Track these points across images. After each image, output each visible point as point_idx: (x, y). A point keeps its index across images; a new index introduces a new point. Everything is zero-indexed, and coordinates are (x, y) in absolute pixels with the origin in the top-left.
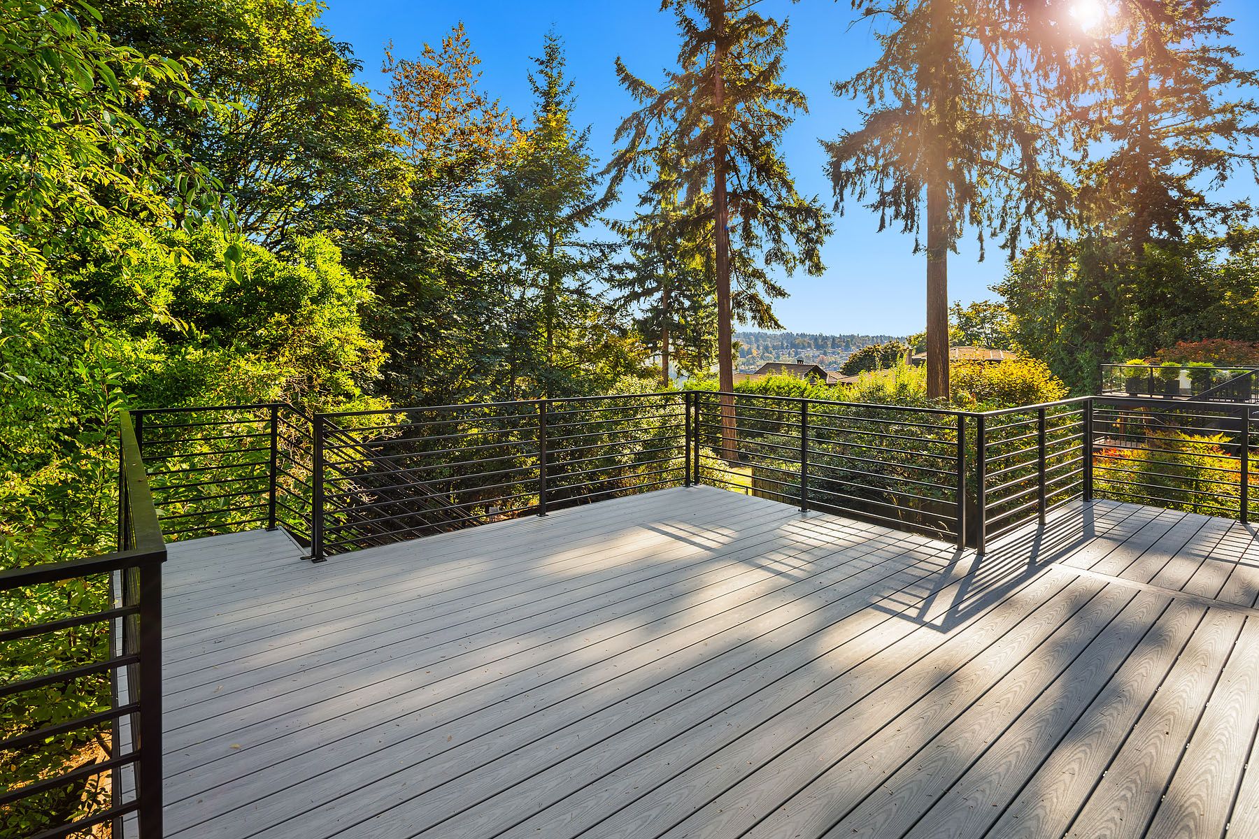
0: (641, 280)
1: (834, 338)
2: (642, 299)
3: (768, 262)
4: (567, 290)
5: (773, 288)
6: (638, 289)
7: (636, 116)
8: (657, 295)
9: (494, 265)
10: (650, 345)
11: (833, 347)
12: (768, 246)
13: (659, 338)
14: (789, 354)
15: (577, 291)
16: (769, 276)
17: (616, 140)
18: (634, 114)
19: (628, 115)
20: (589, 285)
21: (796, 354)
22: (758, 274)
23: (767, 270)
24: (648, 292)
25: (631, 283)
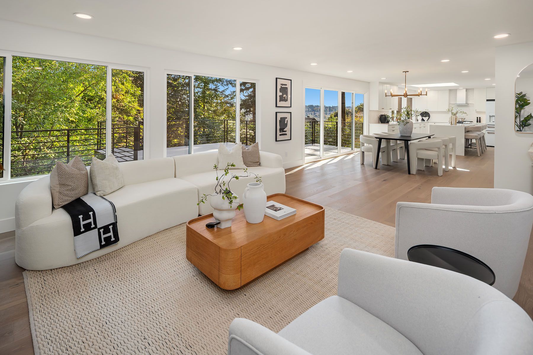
1: (330, 107)
2: (245, 91)
4: (211, 89)
9: (183, 80)
10: (248, 110)
11: (329, 111)
13: (251, 107)
14: (312, 114)
15: (214, 90)
20: (219, 87)
21: (315, 114)
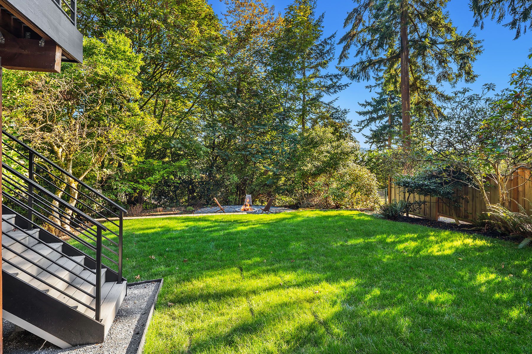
0: (376, 111)
3: (438, 81)
5: (442, 96)
6: (375, 116)
7: (356, 11)
8: (386, 119)
12: (438, 71)
16: (440, 89)
17: (345, 25)
18: (354, 10)
19: (351, 10)
22: (433, 89)
23: (438, 86)
24: (381, 118)
25: (371, 113)
